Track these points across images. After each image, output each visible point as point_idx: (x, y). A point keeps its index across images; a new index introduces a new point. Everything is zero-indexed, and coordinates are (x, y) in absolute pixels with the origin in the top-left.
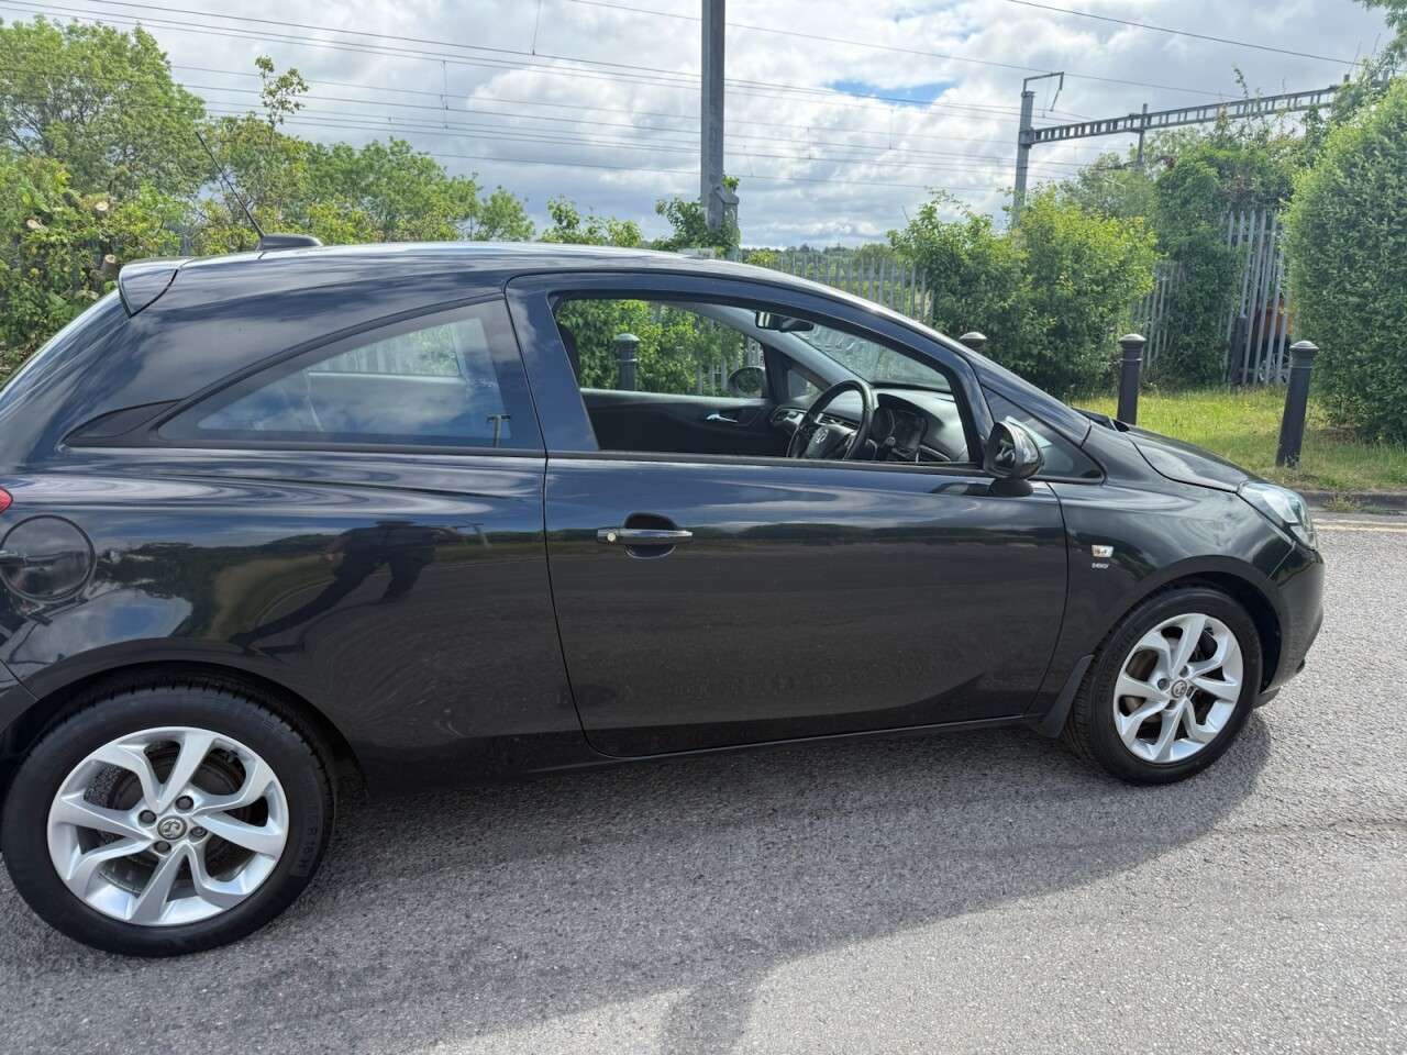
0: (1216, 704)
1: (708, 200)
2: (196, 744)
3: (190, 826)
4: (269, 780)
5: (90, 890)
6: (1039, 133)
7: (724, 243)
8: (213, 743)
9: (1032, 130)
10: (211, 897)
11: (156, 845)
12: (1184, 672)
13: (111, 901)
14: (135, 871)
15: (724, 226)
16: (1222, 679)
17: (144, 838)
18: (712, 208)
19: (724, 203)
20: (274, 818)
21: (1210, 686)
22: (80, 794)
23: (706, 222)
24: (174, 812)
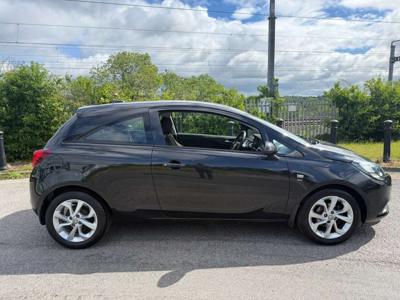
0: (346, 224)
1: (269, 85)
2: (80, 203)
3: (79, 221)
4: (93, 213)
5: (60, 231)
6: (397, 58)
7: (274, 96)
8: (83, 204)
9: (395, 57)
10: (83, 237)
11: (72, 224)
12: (332, 213)
13: (64, 235)
14: (68, 229)
15: (274, 92)
16: (347, 216)
17: (70, 222)
18: (270, 87)
19: (274, 86)
20: (95, 222)
21: (343, 218)
22: (59, 211)
23: (269, 91)
24: (75, 218)
